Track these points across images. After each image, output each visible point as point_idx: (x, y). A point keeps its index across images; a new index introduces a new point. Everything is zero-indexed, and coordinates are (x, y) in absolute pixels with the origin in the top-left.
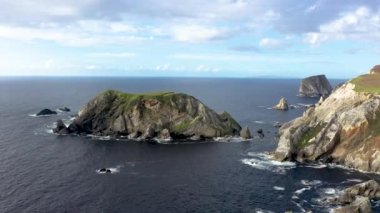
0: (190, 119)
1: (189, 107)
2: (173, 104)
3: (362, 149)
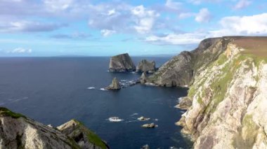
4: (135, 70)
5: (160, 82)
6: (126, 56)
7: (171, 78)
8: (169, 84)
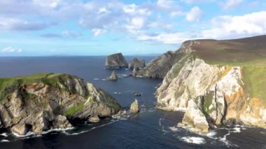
0: (83, 100)
1: (78, 87)
2: (62, 86)
3: (248, 109)
4: (127, 67)
5: (147, 75)
6: (120, 55)
7: (155, 72)
8: (153, 76)
